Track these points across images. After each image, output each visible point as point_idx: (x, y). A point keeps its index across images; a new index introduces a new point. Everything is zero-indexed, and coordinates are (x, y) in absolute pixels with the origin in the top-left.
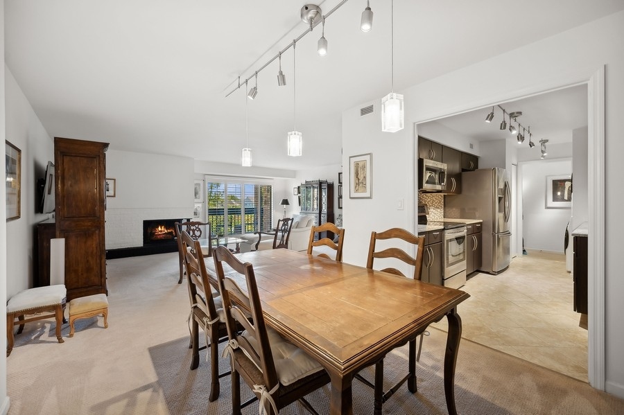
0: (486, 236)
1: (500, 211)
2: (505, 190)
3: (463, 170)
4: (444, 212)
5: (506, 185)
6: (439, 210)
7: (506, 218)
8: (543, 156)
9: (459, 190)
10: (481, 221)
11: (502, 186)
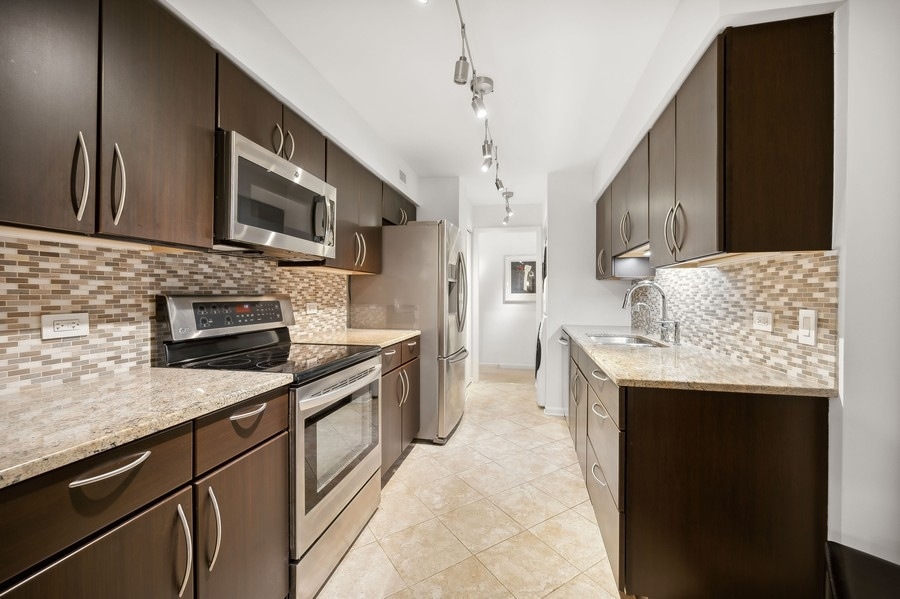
0: (427, 363)
1: (450, 311)
2: (459, 269)
3: (386, 222)
4: (350, 316)
5: (460, 260)
6: (335, 311)
7: (460, 325)
8: (506, 219)
9: (376, 265)
10: (418, 333)
11: (453, 261)
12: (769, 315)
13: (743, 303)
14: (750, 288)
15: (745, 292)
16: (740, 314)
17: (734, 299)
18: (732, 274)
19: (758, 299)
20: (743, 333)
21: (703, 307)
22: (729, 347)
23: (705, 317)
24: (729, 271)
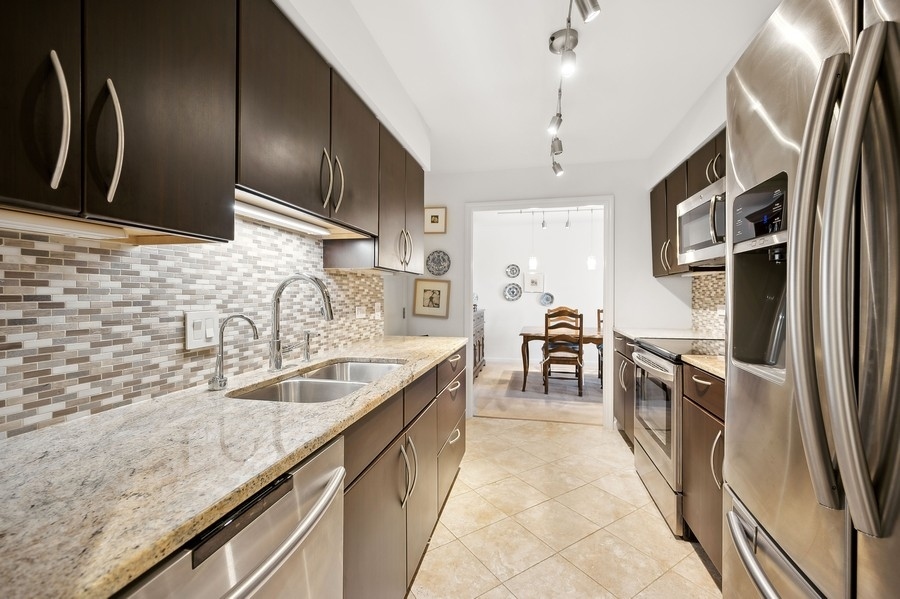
12: (364, 308)
13: (347, 301)
14: (352, 290)
15: (348, 293)
16: (345, 310)
17: (340, 299)
18: (338, 278)
19: (357, 298)
20: (347, 324)
21: (306, 310)
22: (336, 341)
23: (309, 320)
24: (336, 275)
